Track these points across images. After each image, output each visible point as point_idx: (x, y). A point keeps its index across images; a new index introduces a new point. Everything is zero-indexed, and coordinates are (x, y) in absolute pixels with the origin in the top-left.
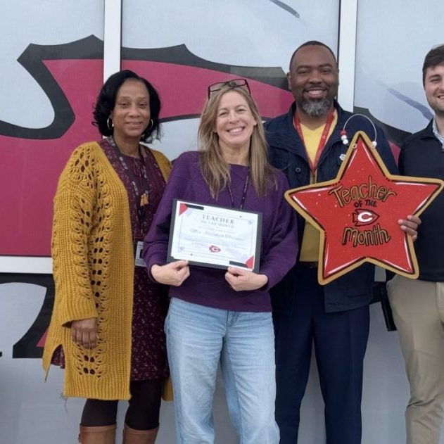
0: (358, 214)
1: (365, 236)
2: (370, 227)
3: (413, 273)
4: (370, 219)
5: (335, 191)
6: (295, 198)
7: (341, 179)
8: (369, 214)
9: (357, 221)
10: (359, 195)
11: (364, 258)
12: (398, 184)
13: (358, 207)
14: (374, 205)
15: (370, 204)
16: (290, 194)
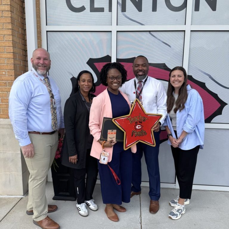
0: (136, 126)
1: (139, 133)
2: (140, 130)
3: (154, 145)
4: (140, 128)
5: (129, 118)
6: (116, 121)
7: (131, 114)
8: (140, 126)
9: (136, 128)
10: (137, 120)
11: (138, 140)
12: (149, 116)
13: (136, 124)
14: (141, 123)
15: (140, 123)
16: (114, 120)
